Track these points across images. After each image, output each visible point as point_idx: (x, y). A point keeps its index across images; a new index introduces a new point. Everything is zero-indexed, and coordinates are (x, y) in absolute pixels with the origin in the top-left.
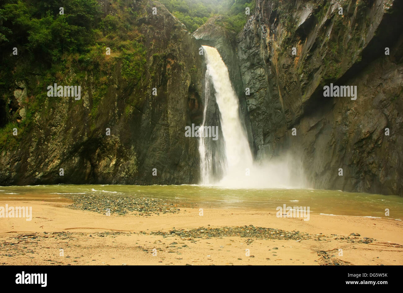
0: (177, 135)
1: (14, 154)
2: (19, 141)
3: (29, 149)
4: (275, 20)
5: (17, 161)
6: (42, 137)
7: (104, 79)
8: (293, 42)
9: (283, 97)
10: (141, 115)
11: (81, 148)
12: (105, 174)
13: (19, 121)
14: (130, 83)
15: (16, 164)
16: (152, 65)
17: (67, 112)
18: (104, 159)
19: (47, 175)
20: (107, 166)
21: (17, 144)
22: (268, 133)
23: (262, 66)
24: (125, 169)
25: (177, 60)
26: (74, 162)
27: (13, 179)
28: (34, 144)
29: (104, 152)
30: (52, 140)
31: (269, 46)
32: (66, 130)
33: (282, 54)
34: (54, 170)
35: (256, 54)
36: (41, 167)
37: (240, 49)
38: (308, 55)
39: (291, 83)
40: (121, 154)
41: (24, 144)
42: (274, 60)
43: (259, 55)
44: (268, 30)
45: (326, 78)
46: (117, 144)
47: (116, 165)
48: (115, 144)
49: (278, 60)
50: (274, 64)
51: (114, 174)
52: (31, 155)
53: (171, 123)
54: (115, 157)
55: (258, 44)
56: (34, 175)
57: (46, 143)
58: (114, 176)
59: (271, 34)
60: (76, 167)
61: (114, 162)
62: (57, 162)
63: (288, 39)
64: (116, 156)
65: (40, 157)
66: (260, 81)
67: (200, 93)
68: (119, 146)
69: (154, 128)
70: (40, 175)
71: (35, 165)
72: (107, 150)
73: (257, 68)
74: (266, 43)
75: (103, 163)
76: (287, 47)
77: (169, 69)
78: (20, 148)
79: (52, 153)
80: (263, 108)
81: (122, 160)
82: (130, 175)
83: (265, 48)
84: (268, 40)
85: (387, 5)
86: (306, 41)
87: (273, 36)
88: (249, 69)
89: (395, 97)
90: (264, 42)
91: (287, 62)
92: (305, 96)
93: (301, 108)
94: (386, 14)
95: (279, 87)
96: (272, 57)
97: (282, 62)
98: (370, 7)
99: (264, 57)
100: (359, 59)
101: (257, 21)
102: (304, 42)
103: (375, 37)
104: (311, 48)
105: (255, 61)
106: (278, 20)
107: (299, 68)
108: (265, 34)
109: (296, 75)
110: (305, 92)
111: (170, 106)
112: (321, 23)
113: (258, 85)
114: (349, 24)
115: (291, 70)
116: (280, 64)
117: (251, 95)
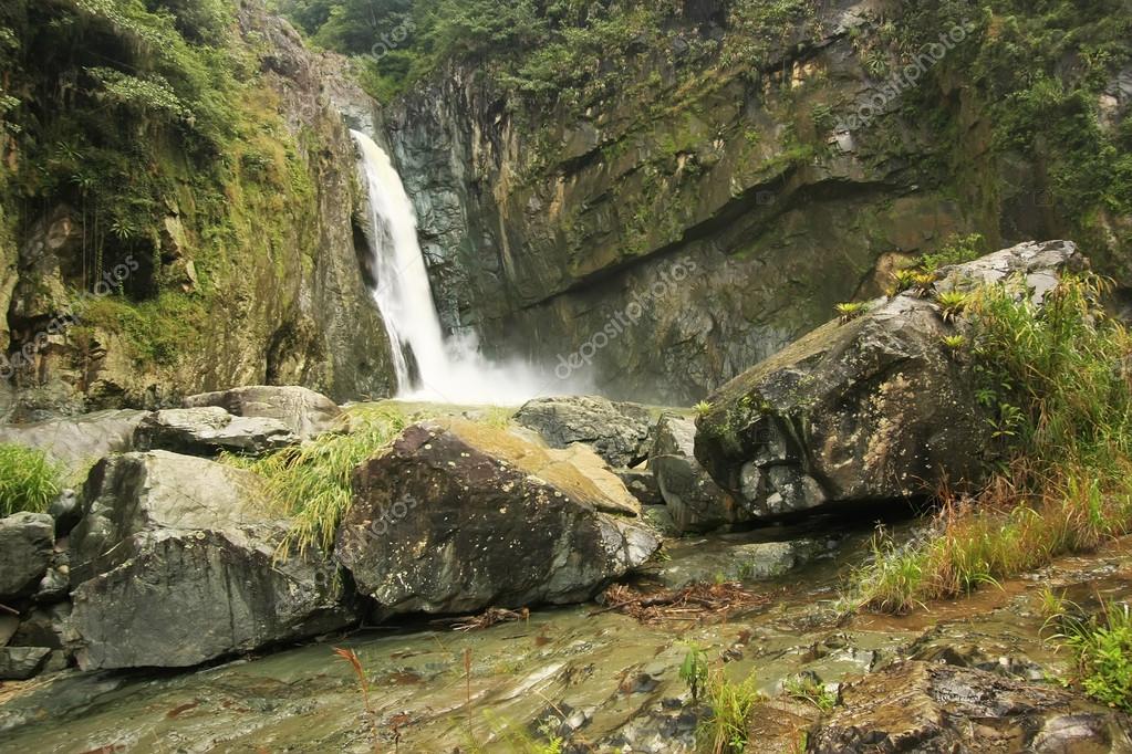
0: (355, 310)
1: (198, 361)
3: (215, 347)
4: (498, 119)
6: (228, 323)
8: (550, 175)
9: (513, 255)
13: (186, 288)
15: (203, 378)
17: (253, 271)
18: (288, 360)
20: (292, 373)
22: (467, 307)
23: (452, 189)
24: (317, 377)
25: (331, 159)
29: (290, 347)
30: (241, 328)
31: (480, 160)
33: (523, 188)
35: (446, 165)
37: (401, 146)
38: (586, 207)
39: (541, 239)
40: (312, 351)
41: (208, 338)
42: (500, 193)
43: (449, 168)
44: (478, 132)
45: (626, 252)
46: (310, 333)
47: (304, 371)
48: (308, 332)
49: (510, 195)
50: (497, 198)
52: (219, 360)
53: (343, 286)
54: (304, 357)
55: (447, 148)
57: (234, 334)
59: (483, 142)
61: (301, 366)
62: (251, 371)
63: (541, 168)
64: (306, 353)
65: (229, 363)
66: (449, 215)
68: (313, 335)
69: (324, 296)
72: (296, 343)
73: (443, 191)
74: (471, 153)
76: (536, 180)
77: (321, 178)
78: (204, 347)
79: (244, 355)
80: (457, 264)
81: (313, 361)
83: (468, 162)
84: (476, 149)
85: (735, 187)
86: (574, 181)
87: (490, 145)
88: (424, 188)
89: (725, 295)
90: (467, 149)
91: (534, 204)
92: (575, 267)
93: (560, 282)
94: (733, 199)
95: (505, 238)
96: (487, 182)
97: (521, 201)
98: (703, 173)
99: (461, 176)
100: (679, 238)
101: (447, 103)
102: (570, 182)
103: (711, 219)
104: (592, 199)
105: (440, 177)
106: (503, 122)
107: (563, 222)
108: (469, 134)
109: (553, 229)
110: (576, 262)
111: (334, 252)
112: (613, 166)
113: (444, 221)
114: (665, 185)
115: (542, 219)
116: (516, 202)
117: (432, 238)
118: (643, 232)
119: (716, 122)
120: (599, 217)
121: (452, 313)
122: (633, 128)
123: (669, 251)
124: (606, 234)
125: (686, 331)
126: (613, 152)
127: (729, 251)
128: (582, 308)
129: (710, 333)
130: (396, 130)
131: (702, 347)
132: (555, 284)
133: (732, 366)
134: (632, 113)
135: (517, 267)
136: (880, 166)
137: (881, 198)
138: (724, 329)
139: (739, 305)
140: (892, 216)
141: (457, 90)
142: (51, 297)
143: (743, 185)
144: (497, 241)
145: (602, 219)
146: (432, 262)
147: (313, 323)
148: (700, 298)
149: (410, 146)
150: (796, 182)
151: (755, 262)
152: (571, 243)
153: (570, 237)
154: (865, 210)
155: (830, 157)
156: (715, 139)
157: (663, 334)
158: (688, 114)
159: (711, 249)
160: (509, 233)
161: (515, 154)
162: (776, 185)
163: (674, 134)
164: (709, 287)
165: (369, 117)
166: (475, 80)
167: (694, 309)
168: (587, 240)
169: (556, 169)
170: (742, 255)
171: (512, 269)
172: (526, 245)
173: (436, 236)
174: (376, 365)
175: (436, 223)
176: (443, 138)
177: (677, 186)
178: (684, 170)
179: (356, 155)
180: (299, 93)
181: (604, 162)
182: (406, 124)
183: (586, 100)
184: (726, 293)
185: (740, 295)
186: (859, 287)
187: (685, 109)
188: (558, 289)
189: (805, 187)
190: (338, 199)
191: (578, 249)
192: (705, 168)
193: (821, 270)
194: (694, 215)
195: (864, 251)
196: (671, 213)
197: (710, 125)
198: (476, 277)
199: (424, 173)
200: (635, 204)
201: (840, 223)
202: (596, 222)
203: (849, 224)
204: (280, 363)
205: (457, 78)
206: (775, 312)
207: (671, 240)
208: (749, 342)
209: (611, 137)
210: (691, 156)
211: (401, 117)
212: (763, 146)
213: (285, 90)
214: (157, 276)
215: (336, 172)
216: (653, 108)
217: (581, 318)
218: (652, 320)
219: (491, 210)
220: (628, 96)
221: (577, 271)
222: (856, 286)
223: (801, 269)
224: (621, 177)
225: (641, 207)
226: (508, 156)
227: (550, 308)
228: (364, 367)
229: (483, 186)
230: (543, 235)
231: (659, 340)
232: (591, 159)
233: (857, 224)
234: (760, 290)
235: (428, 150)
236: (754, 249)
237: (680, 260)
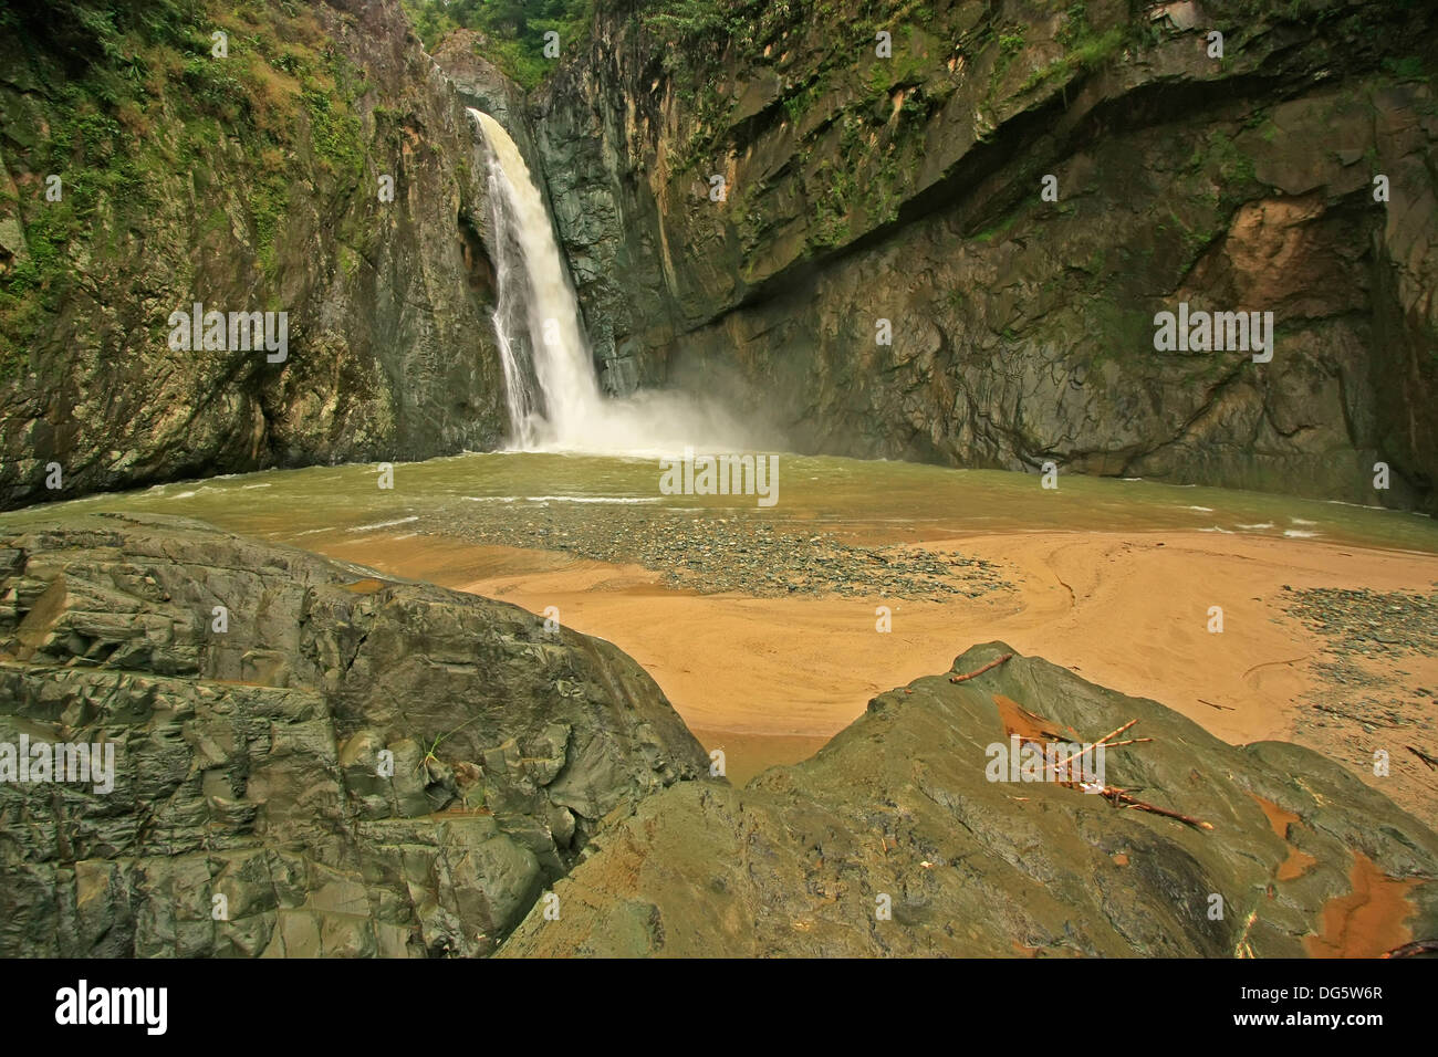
0: (455, 333)
1: (14, 395)
2: (24, 344)
3: (70, 372)
4: (655, 86)
5: (32, 416)
6: (113, 332)
7: (275, 155)
8: (718, 149)
9: (675, 263)
10: (375, 276)
11: (246, 366)
12: (307, 437)
14: (341, 182)
15: (29, 427)
16: (375, 140)
17: (188, 251)
18: (304, 397)
19: (150, 458)
20: (313, 417)
21: (18, 354)
22: (625, 334)
23: (605, 186)
24: (363, 422)
25: (425, 134)
26: (227, 410)
27: (25, 484)
28: (91, 356)
29: (304, 378)
30: (154, 342)
31: (635, 144)
33: (684, 171)
34: (173, 440)
35: (596, 157)
36: (128, 432)
37: (544, 136)
38: (763, 187)
39: (707, 238)
40: (350, 383)
41: (49, 355)
42: (656, 182)
43: (600, 159)
44: (632, 107)
45: (817, 243)
46: (339, 357)
47: (339, 413)
48: (334, 355)
49: (669, 182)
50: (655, 190)
51: (334, 437)
52: (84, 393)
53: (436, 301)
54: (335, 392)
55: (597, 134)
56: (104, 461)
57: (130, 351)
58: (333, 443)
59: (638, 118)
60: (234, 426)
61: (332, 406)
62: (181, 413)
63: (706, 140)
64: (336, 387)
65: (118, 399)
66: (602, 220)
67: (481, 231)
68: (347, 361)
69: (400, 312)
70: (127, 460)
71: (104, 428)
72: (313, 371)
73: (594, 189)
74: (625, 136)
75: (300, 408)
76: (700, 158)
77: (408, 156)
78: (33, 370)
79: (160, 386)
80: (612, 281)
81: (353, 399)
82: (379, 438)
83: (621, 148)
84: (630, 130)
85: (982, 125)
86: (749, 154)
87: (646, 123)
88: (572, 187)
89: (960, 297)
90: (619, 131)
91: (698, 190)
92: (749, 271)
93: (732, 293)
94: (979, 142)
95: (665, 241)
96: (643, 171)
97: (682, 189)
98: (930, 116)
99: (614, 168)
100: (893, 216)
101: (597, 75)
102: (744, 155)
103: (942, 181)
104: (773, 172)
105: (591, 172)
106: (662, 89)
107: (734, 210)
108: (621, 110)
109: (723, 223)
110: (751, 264)
111: (426, 257)
112: (800, 122)
113: (597, 228)
114: (874, 140)
115: (707, 210)
116: (675, 190)
117: (581, 250)
118: (840, 213)
119: (952, 30)
120: (780, 197)
121: (607, 342)
122: (828, 63)
123: (878, 238)
124: (790, 221)
125: (901, 353)
126: (800, 104)
127: (968, 232)
128: (761, 326)
129: (937, 354)
130: (540, 118)
131: (924, 374)
132: (725, 296)
133: (970, 402)
134: (827, 41)
135: (679, 280)
137: (1244, 109)
138: (957, 349)
139: (982, 311)
140: (1268, 136)
141: (607, 54)
143: (994, 118)
144: (656, 246)
145: (785, 201)
146: (581, 279)
148: (925, 306)
149: (555, 136)
150: (1086, 101)
151: (1008, 244)
152: (744, 238)
153: (742, 231)
154: (1213, 134)
155: (1153, 44)
156: (950, 57)
157: (868, 358)
158: (910, 27)
159: (939, 232)
160: (669, 234)
161: (674, 128)
162: (1056, 105)
164: (936, 287)
165: (503, 99)
166: (627, 36)
167: (913, 320)
168: (766, 232)
169: (725, 139)
170: (989, 237)
171: (673, 282)
172: (689, 248)
173: (586, 246)
174: (483, 406)
175: (587, 231)
176: (593, 120)
177: (891, 140)
178: (902, 113)
179: (474, 136)
180: (368, 37)
181: (789, 120)
182: (551, 111)
183: (764, 34)
184: (962, 295)
185: (984, 296)
186: (1192, 269)
187: (904, 21)
188: (729, 303)
189: (1101, 109)
190: (437, 189)
191: (753, 247)
192: (934, 105)
193: (1121, 247)
194: (916, 179)
195: (1207, 204)
196: (881, 181)
197: (944, 38)
198: (633, 296)
199: (572, 167)
200: (830, 172)
201: (1161, 164)
202: (776, 205)
203: (1177, 165)
204: (288, 401)
205: (606, 39)
206: (1039, 317)
207: (881, 221)
208: (996, 364)
209: (797, 81)
210: (912, 91)
211: (545, 101)
212: (1030, 52)
213: (344, 30)
216: (856, 27)
217: (758, 341)
218: (853, 338)
219: (648, 204)
220: (821, 18)
221: (750, 276)
222: (1185, 267)
223: (1086, 246)
224: (811, 136)
225: (838, 176)
226: (666, 132)
227: (720, 329)
229: (639, 177)
230: (710, 233)
231: (863, 367)
232: (771, 117)
233: (1194, 160)
234: (1016, 285)
235: (575, 138)
236: (1007, 227)
237: (894, 252)
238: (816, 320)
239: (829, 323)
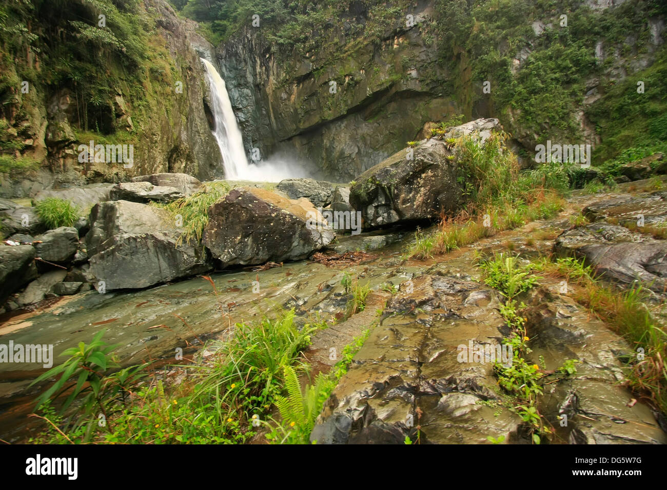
0: (207, 141)
3: (144, 156)
4: (267, 56)
6: (149, 145)
7: (168, 89)
8: (291, 83)
9: (275, 118)
13: (128, 129)
16: (182, 76)
17: (159, 122)
18: (177, 162)
20: (180, 168)
22: (256, 140)
23: (248, 88)
24: (191, 170)
25: (192, 71)
28: (146, 152)
29: (178, 156)
30: (155, 148)
31: (260, 75)
32: (162, 138)
33: (279, 88)
35: (244, 77)
37: (224, 66)
38: (306, 98)
40: (189, 158)
42: (269, 90)
43: (246, 78)
44: (259, 62)
45: (323, 118)
46: (187, 150)
47: (185, 167)
49: (274, 91)
50: (268, 93)
53: (200, 130)
54: (185, 161)
55: (245, 69)
57: (152, 150)
59: (261, 66)
61: (184, 165)
63: (287, 80)
66: (247, 100)
67: (209, 104)
69: (192, 134)
72: (180, 155)
73: (244, 88)
74: (256, 71)
75: (177, 165)
76: (285, 85)
77: (188, 80)
80: (251, 122)
81: (189, 163)
83: (255, 75)
84: (258, 70)
85: (369, 92)
86: (301, 86)
87: (264, 68)
88: (235, 87)
89: (363, 138)
90: (253, 69)
91: (284, 96)
92: (302, 124)
93: (295, 130)
94: (368, 96)
95: (271, 110)
96: (263, 85)
97: (278, 94)
98: (356, 85)
99: (251, 82)
100: (345, 113)
101: (244, 47)
102: (299, 86)
103: (359, 105)
104: (309, 94)
105: (242, 82)
106: (270, 57)
107: (297, 104)
108: (255, 63)
109: (292, 107)
110: (302, 122)
111: (196, 114)
112: (318, 80)
113: (245, 102)
115: (287, 102)
116: (276, 95)
117: (239, 109)
118: (330, 110)
119: (362, 62)
120: (312, 102)
121: (249, 143)
122: (327, 63)
123: (341, 118)
124: (315, 110)
125: (347, 152)
126: (318, 74)
127: (366, 119)
128: (305, 142)
129: (357, 153)
130: (222, 59)
131: (353, 159)
132: (293, 131)
133: (365, 167)
134: (326, 56)
135: (277, 124)
136: (427, 85)
137: (427, 99)
138: (362, 152)
139: (369, 142)
140: (431, 106)
141: (249, 41)
142: (65, 132)
143: (372, 90)
144: (268, 112)
145: (313, 104)
146: (240, 120)
147: (188, 146)
148: (353, 138)
149: (228, 67)
150: (394, 90)
151: (376, 124)
152: (300, 113)
153: (299, 111)
154: (420, 103)
155: (408, 80)
156: (361, 70)
157: (338, 153)
158: (350, 58)
159: (358, 118)
160: (273, 108)
161: (275, 73)
162: (387, 90)
163: (344, 67)
164: (357, 134)
165: (208, 52)
166: (257, 37)
167: (351, 143)
168: (307, 112)
169: (293, 80)
170: (371, 121)
171: (274, 125)
172: (281, 114)
173: (241, 109)
174: (216, 165)
175: (241, 103)
176: (243, 64)
177: (345, 90)
178: (348, 83)
179: (204, 70)
180: (175, 39)
181: (314, 78)
182: (226, 56)
183: (307, 49)
185: (369, 138)
187: (349, 56)
188: (294, 133)
189: (397, 93)
190: (196, 90)
191: (303, 116)
192: (357, 83)
193: (402, 128)
194: (352, 103)
195: (419, 121)
196: (342, 102)
197: (359, 63)
198: (259, 128)
199: (235, 79)
200: (327, 97)
201: (410, 109)
202: (310, 104)
203: (414, 109)
204: (174, 163)
205: (249, 36)
206: (383, 145)
207: (342, 114)
208: (372, 157)
209: (317, 67)
210: (351, 77)
211: (223, 53)
212: (381, 74)
213: (169, 37)
214: (114, 123)
215: (195, 78)
216: (335, 54)
217: (304, 146)
218: (334, 148)
219: (265, 97)
220: (324, 48)
221: (303, 126)
223: (394, 127)
224: (321, 85)
225: (329, 98)
226: (272, 74)
227: (291, 142)
228: (212, 166)
229: (261, 87)
230: (288, 110)
231: (336, 156)
232: (308, 76)
233: (417, 109)
234: (377, 136)
235: (236, 69)
236: (376, 118)
237: (345, 122)
238: (322, 141)
239: (326, 142)
